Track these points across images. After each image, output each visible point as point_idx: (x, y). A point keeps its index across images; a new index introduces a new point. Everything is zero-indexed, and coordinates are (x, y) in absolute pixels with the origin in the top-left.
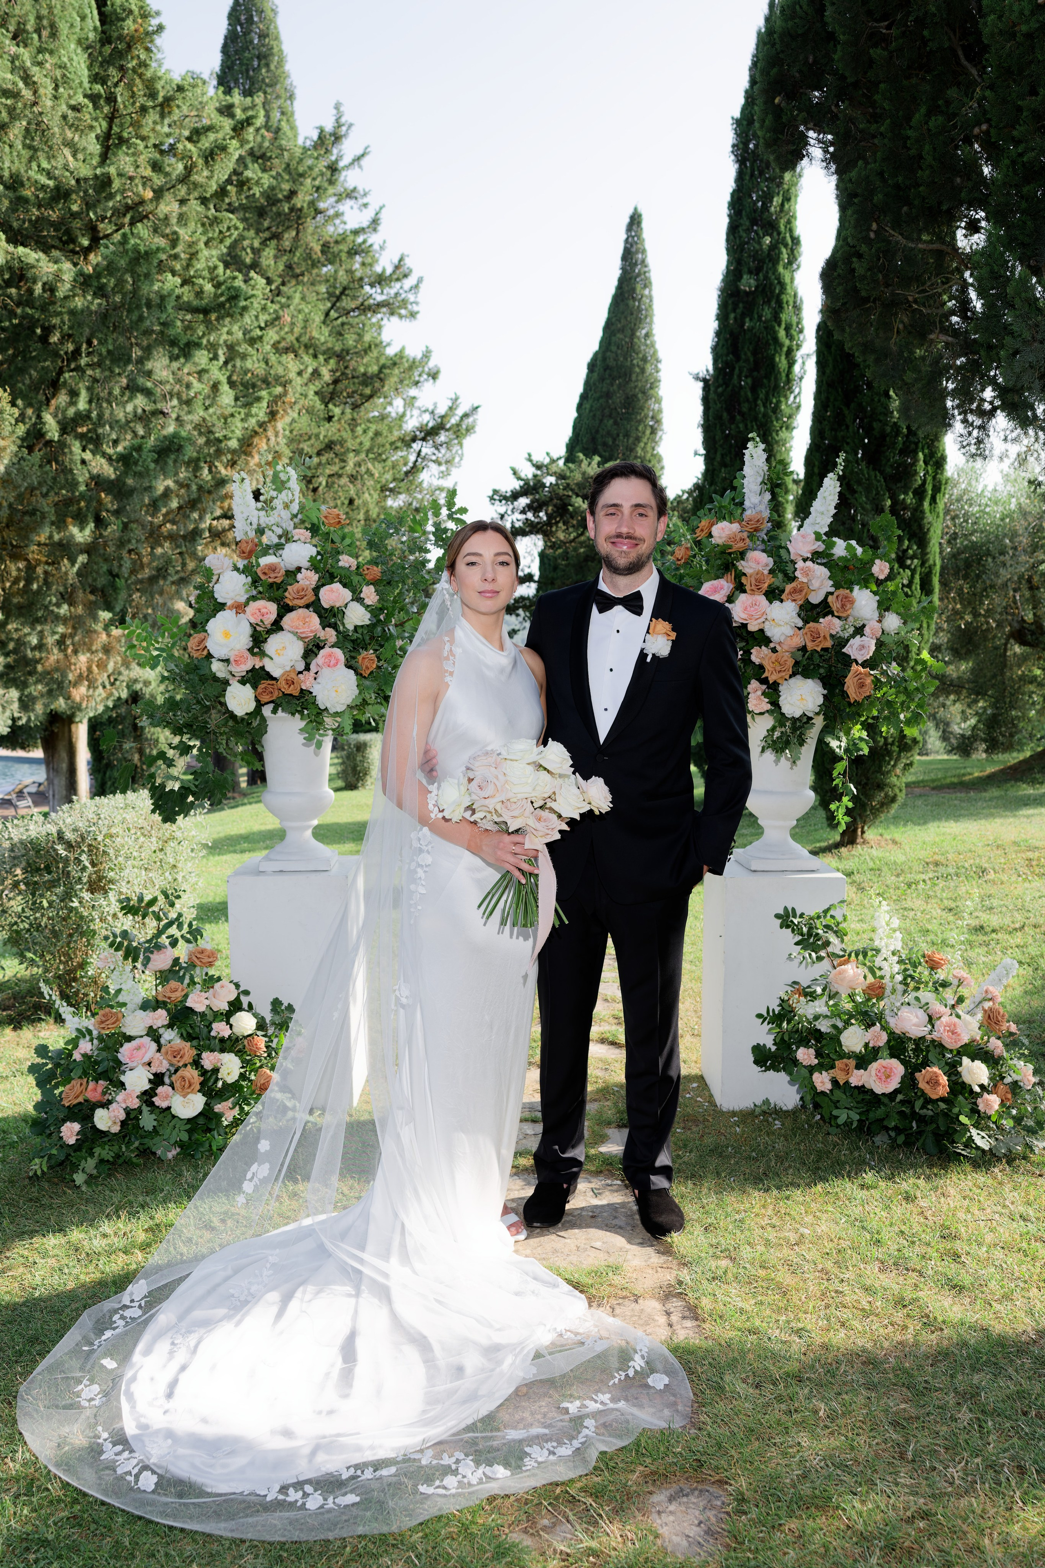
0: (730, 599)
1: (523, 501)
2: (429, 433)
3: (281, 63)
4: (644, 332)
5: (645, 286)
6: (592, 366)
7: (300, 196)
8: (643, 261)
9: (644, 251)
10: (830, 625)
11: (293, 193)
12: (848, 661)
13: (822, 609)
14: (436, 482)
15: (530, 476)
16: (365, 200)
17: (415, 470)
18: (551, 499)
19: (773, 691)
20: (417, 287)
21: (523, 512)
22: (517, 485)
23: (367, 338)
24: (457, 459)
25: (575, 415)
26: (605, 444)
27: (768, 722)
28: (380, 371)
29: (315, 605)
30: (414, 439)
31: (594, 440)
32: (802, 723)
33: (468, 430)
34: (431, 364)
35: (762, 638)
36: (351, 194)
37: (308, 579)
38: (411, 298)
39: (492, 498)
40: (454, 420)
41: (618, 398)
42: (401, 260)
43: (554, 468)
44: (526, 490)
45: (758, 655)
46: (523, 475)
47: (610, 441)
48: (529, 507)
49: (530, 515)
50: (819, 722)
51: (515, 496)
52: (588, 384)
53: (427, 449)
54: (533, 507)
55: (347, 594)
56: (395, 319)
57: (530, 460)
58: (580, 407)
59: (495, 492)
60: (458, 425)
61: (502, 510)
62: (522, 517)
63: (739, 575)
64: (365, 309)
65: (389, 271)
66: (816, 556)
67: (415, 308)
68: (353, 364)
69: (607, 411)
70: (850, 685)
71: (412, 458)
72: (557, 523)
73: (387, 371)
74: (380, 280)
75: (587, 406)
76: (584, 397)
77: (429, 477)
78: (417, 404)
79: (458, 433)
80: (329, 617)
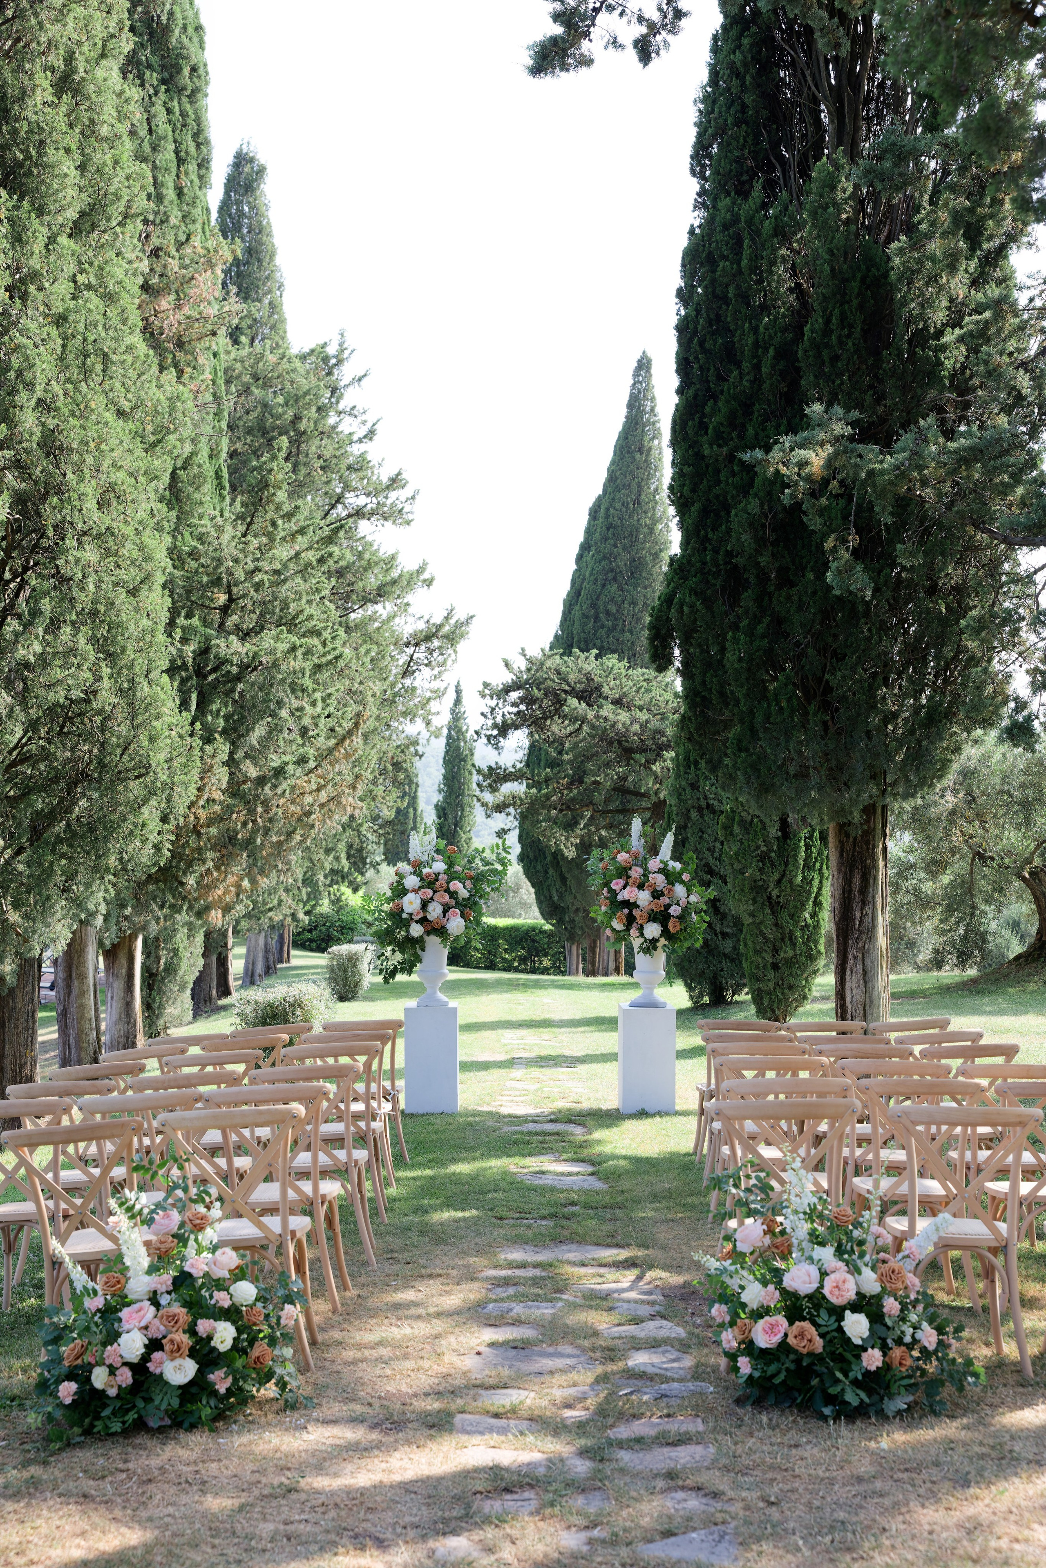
0: (624, 887)
1: (514, 695)
2: (423, 640)
3: (272, 256)
4: (653, 487)
5: (654, 438)
6: (594, 513)
7: (304, 421)
8: (652, 410)
9: (653, 399)
10: (665, 900)
11: (297, 418)
12: (669, 916)
13: (662, 894)
14: (427, 685)
15: (523, 668)
16: (364, 417)
17: (407, 672)
18: (546, 695)
19: (641, 929)
20: (413, 498)
21: (514, 704)
22: (508, 678)
23: (367, 556)
24: (449, 662)
25: (574, 567)
26: (608, 613)
27: (641, 940)
28: (379, 588)
29: (447, 891)
30: (407, 645)
31: (594, 606)
32: (654, 941)
33: (462, 636)
34: (426, 575)
35: (635, 905)
36: (352, 412)
37: (443, 878)
38: (407, 508)
39: (483, 696)
40: (447, 628)
41: (623, 562)
42: (399, 474)
43: (549, 663)
44: (519, 684)
45: (636, 913)
46: (515, 666)
47: (613, 609)
48: (522, 700)
49: (523, 707)
50: (663, 941)
51: (507, 690)
52: (589, 532)
53: (420, 654)
54: (527, 700)
55: (460, 885)
56: (388, 524)
57: (523, 653)
58: (580, 558)
59: (486, 685)
60: (453, 632)
61: (493, 703)
62: (515, 710)
63: (629, 877)
64: (359, 513)
65: (385, 481)
66: (660, 871)
67: (410, 517)
68: (350, 577)
69: (610, 575)
70: (670, 925)
71: (403, 659)
72: (552, 717)
73: (388, 588)
74: (378, 490)
75: (588, 557)
76: (585, 547)
77: (422, 680)
78: (411, 610)
79: (452, 639)
80: (453, 895)
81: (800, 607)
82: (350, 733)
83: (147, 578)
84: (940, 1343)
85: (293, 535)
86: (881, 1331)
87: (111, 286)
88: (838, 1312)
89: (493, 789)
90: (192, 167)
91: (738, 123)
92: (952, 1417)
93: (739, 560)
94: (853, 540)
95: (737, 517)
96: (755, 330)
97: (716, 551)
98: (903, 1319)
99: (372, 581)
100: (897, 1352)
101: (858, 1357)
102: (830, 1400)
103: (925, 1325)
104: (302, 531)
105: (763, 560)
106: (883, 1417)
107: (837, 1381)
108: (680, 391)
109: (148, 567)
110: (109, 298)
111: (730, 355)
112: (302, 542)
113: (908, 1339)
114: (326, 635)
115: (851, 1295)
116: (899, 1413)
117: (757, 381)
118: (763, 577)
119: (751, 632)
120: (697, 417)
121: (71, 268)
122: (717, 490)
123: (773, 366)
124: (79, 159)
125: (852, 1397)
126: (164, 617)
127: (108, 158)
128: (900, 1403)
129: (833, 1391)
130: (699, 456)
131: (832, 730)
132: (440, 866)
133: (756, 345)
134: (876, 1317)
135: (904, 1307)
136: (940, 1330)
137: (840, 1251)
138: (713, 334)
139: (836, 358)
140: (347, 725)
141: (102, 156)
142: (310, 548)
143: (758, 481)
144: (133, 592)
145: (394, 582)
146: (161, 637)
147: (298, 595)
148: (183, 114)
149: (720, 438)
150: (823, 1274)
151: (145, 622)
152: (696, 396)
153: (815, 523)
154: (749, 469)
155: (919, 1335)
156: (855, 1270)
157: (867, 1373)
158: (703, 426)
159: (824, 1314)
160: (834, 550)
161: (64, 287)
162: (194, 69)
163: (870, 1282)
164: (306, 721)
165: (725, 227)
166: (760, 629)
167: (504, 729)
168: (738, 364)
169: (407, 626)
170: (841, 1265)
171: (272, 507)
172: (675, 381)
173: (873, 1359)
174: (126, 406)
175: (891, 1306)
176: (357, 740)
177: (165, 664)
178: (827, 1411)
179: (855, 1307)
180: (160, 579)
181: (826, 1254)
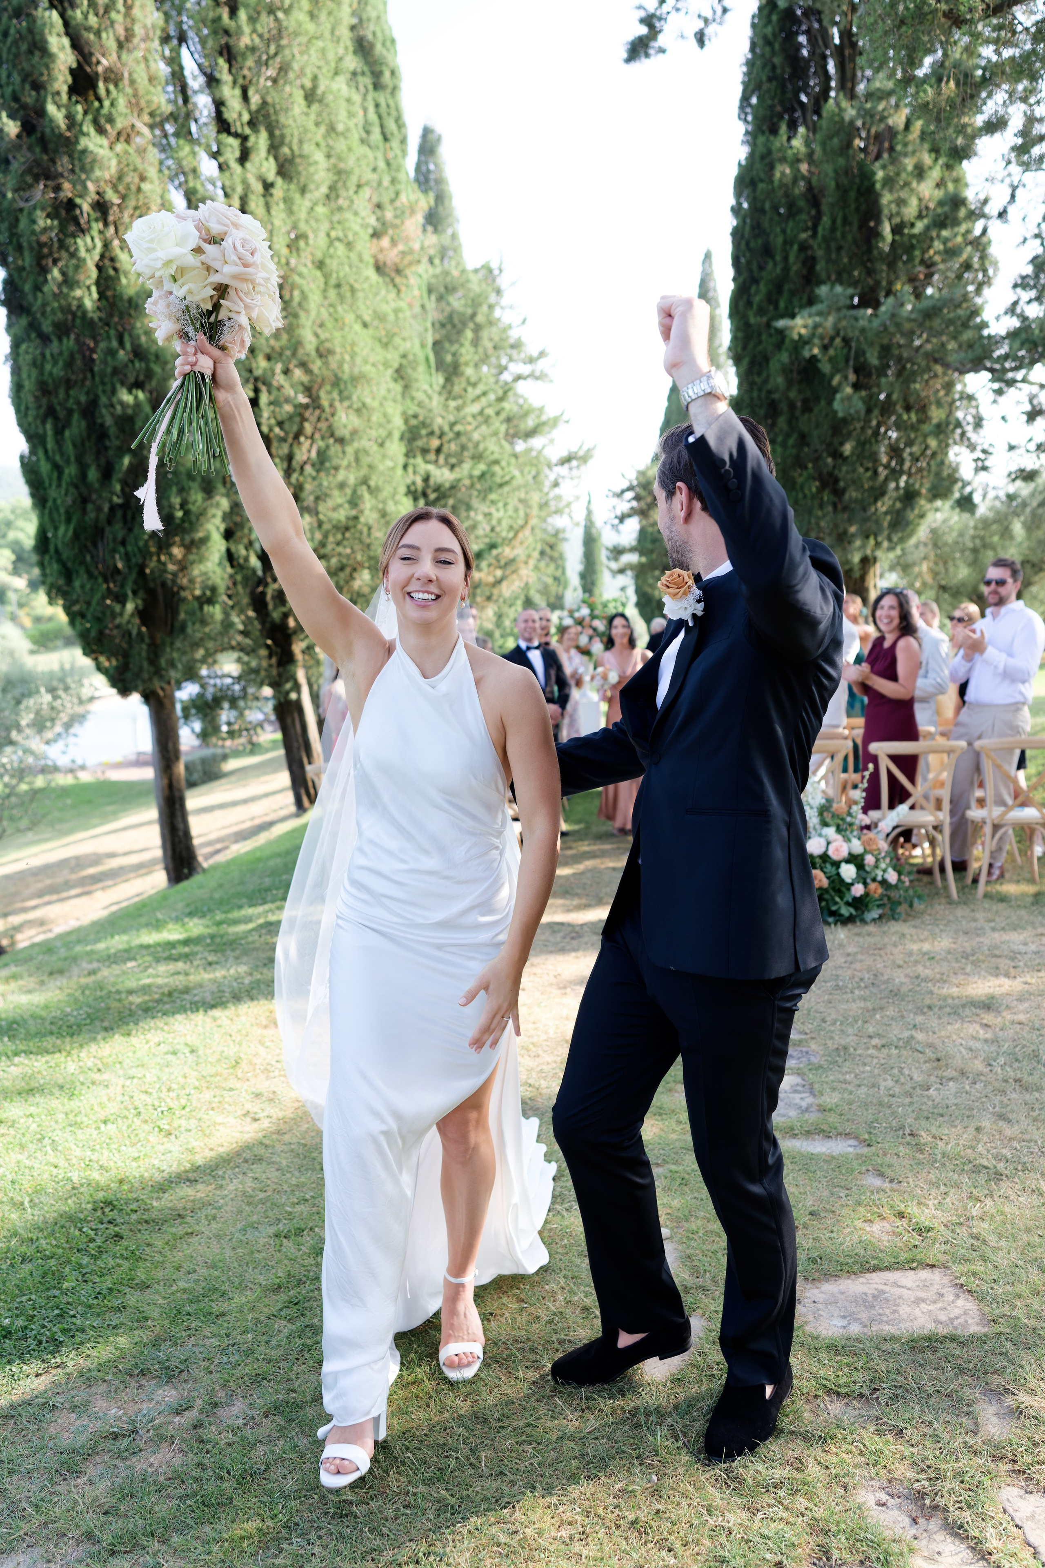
1: (629, 495)
2: (566, 460)
7: (480, 316)
11: (475, 314)
15: (634, 477)
17: (556, 484)
21: (629, 502)
22: (626, 485)
23: (526, 407)
24: (584, 475)
28: (535, 427)
30: (556, 465)
33: (591, 457)
34: (565, 418)
36: (510, 307)
37: (588, 619)
40: (581, 453)
44: (630, 488)
46: (629, 476)
48: (634, 498)
49: (634, 503)
51: (624, 492)
53: (563, 470)
54: (637, 498)
56: (539, 382)
60: (586, 455)
61: (615, 501)
62: (629, 505)
64: (518, 378)
65: (535, 354)
68: (515, 422)
71: (552, 477)
73: (540, 427)
74: (531, 360)
77: (566, 490)
78: (556, 441)
79: (584, 459)
80: (595, 630)
81: (818, 426)
82: (522, 527)
83: (390, 434)
84: (899, 880)
85: (478, 398)
86: (863, 874)
87: (351, 238)
88: (837, 864)
89: (616, 559)
90: (395, 143)
91: (770, 80)
92: (905, 921)
93: (776, 396)
94: (852, 377)
95: (774, 366)
96: (784, 231)
97: (760, 390)
98: (876, 866)
99: (530, 423)
100: (873, 886)
101: (849, 889)
102: (833, 914)
103: (890, 870)
104: (484, 394)
105: (792, 394)
106: (863, 921)
107: (836, 903)
108: (734, 280)
109: (389, 426)
110: (349, 245)
111: (767, 251)
112: (484, 401)
113: (879, 878)
114: (504, 463)
115: (844, 853)
116: (874, 920)
117: (786, 269)
118: (792, 406)
119: (784, 445)
120: (745, 297)
121: (325, 226)
122: (760, 348)
123: (797, 257)
124: (324, 149)
125: (845, 911)
126: (401, 460)
127: (344, 148)
128: (875, 914)
129: (834, 908)
130: (747, 325)
131: (839, 507)
132: (585, 611)
133: (785, 242)
134: (860, 866)
135: (877, 860)
136: (900, 874)
137: (839, 830)
138: (756, 237)
139: (839, 248)
140: (521, 522)
141: (340, 145)
142: (490, 405)
143: (787, 341)
144: (381, 445)
145: (544, 424)
146: (399, 471)
147: (484, 438)
148: (388, 106)
149: (761, 311)
150: (828, 843)
151: (390, 464)
152: (744, 283)
153: (825, 367)
154: (781, 334)
155: (887, 876)
156: (848, 840)
157: (855, 899)
158: (749, 304)
159: (828, 866)
160: (840, 384)
161: (322, 241)
162: (393, 73)
163: (857, 846)
164: (494, 522)
165: (763, 158)
166: (791, 442)
167: (622, 519)
168: (772, 257)
169: (554, 453)
170: (839, 837)
171: (463, 380)
172: (730, 272)
173: (858, 890)
174: (367, 318)
175: (869, 860)
176: (527, 532)
177: (403, 490)
178: (831, 920)
179: (848, 861)
180: (397, 435)
181: (831, 832)
